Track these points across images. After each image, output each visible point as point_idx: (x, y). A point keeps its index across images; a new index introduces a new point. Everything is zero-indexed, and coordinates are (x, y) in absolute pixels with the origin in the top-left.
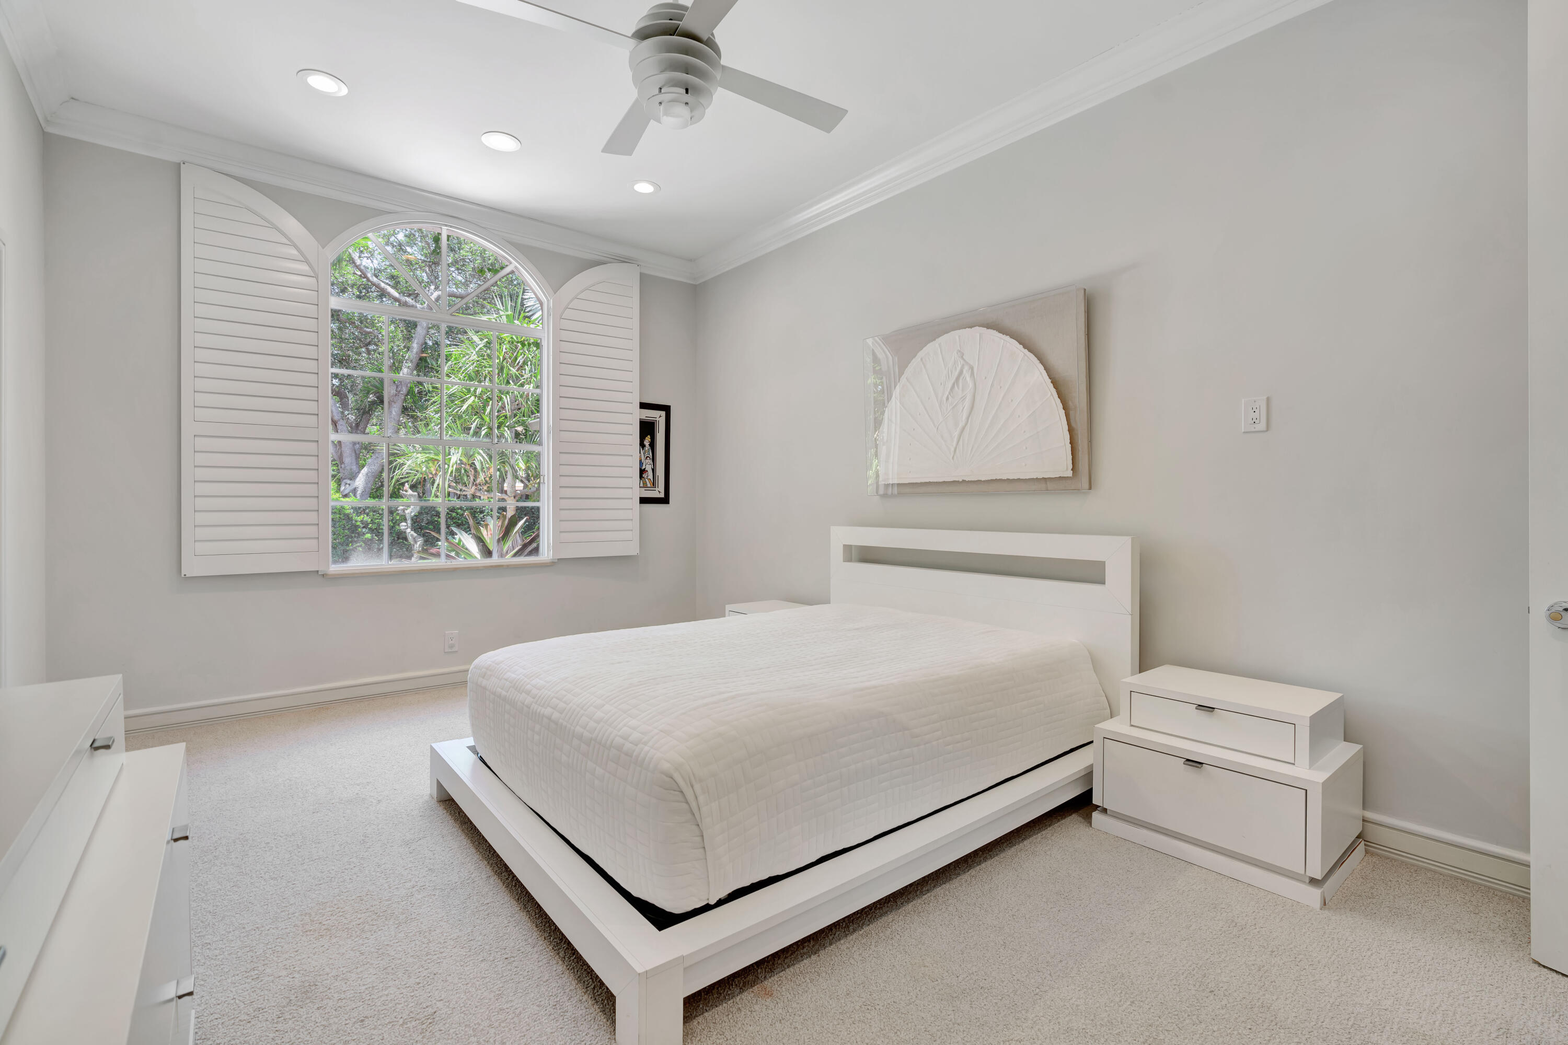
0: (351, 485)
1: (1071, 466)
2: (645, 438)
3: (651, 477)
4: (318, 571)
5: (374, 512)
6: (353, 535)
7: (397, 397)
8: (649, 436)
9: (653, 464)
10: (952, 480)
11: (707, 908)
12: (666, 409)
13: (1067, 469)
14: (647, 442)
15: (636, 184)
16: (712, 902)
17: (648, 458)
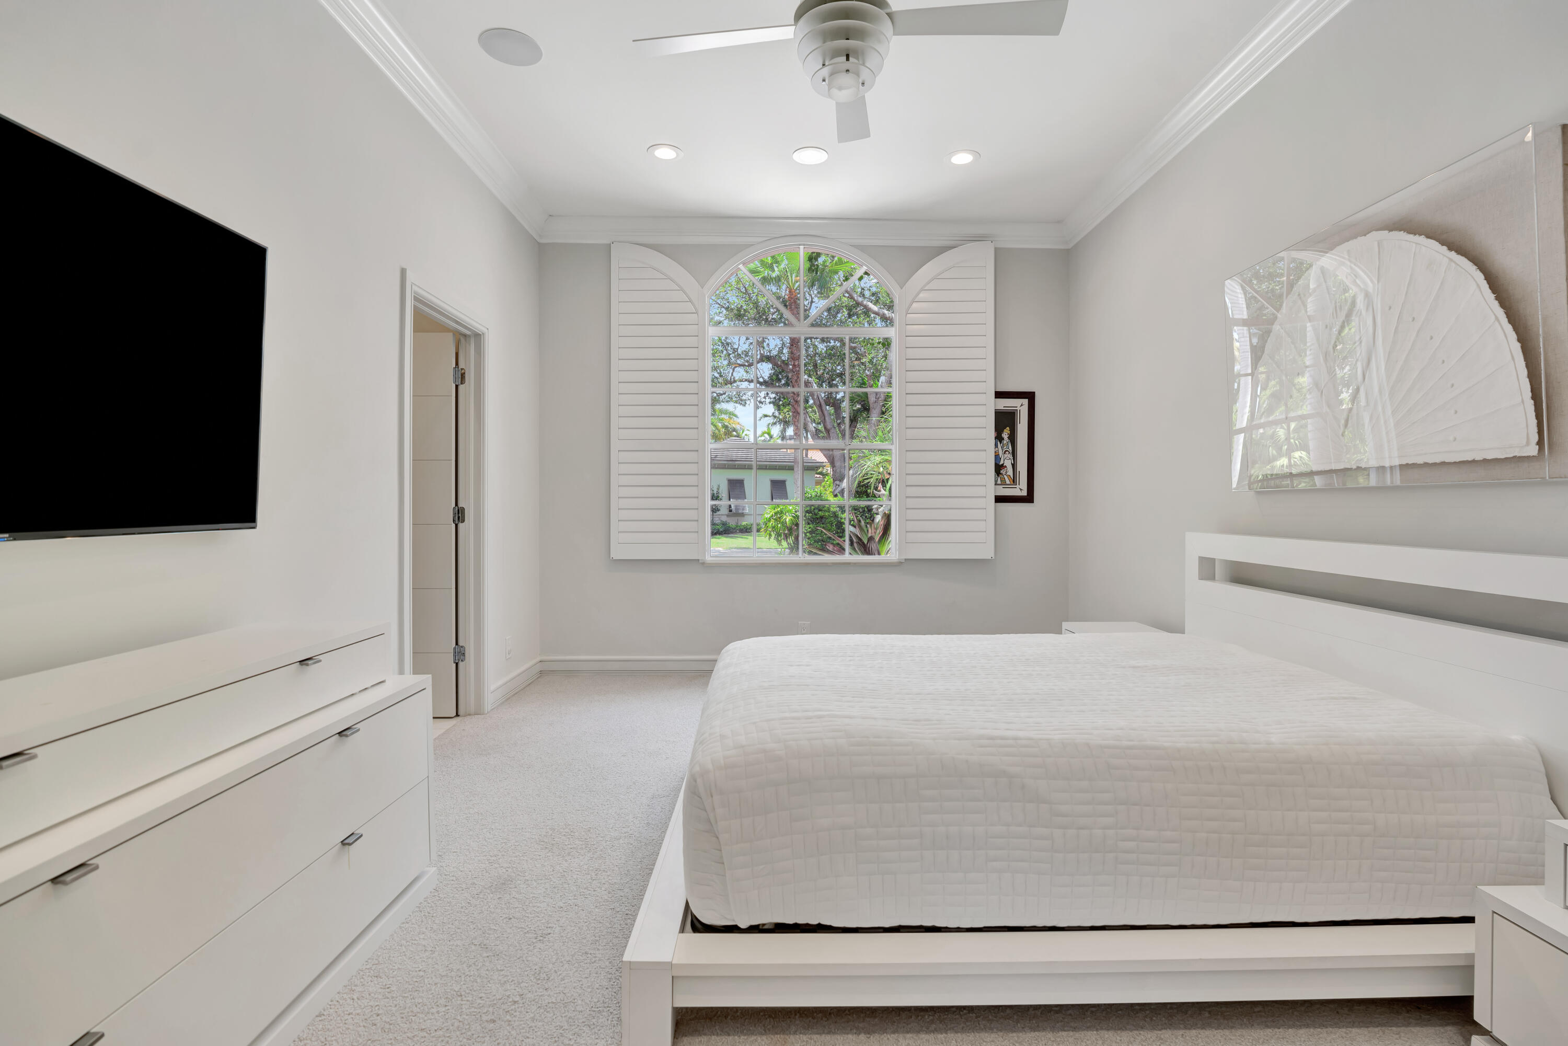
0: (840, 486)
1: (1536, 438)
2: (1002, 431)
3: (1010, 473)
4: (699, 560)
5: (856, 510)
6: (839, 531)
7: (876, 403)
8: (1008, 428)
9: (1014, 459)
10: (1342, 468)
11: (732, 929)
12: (1030, 396)
13: (1528, 443)
14: (1005, 435)
15: (952, 157)
16: (743, 925)
17: (1007, 453)
